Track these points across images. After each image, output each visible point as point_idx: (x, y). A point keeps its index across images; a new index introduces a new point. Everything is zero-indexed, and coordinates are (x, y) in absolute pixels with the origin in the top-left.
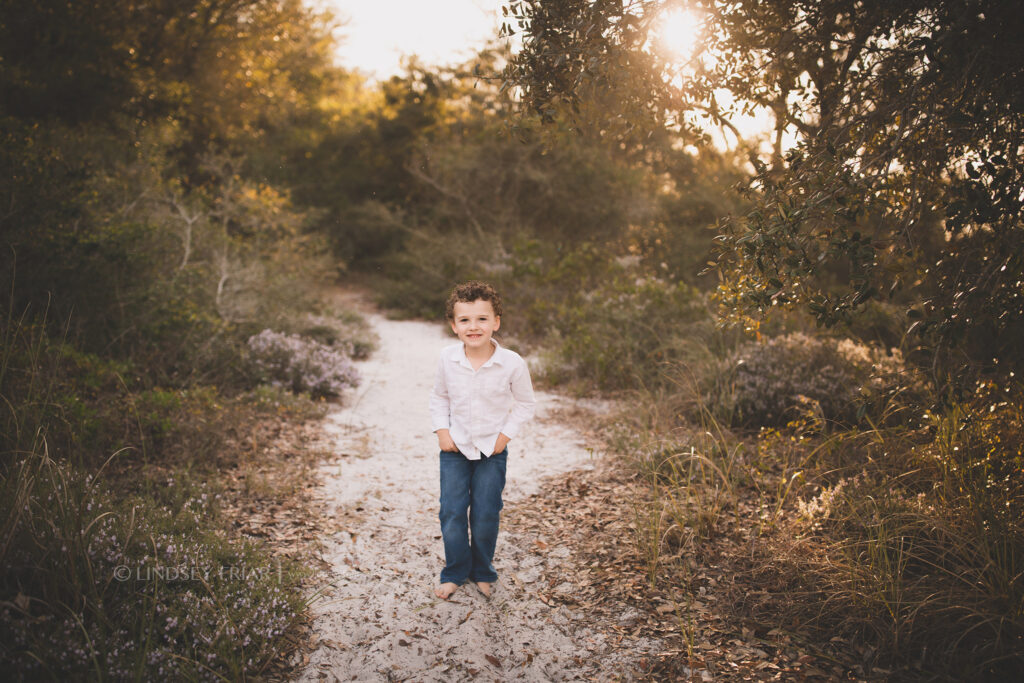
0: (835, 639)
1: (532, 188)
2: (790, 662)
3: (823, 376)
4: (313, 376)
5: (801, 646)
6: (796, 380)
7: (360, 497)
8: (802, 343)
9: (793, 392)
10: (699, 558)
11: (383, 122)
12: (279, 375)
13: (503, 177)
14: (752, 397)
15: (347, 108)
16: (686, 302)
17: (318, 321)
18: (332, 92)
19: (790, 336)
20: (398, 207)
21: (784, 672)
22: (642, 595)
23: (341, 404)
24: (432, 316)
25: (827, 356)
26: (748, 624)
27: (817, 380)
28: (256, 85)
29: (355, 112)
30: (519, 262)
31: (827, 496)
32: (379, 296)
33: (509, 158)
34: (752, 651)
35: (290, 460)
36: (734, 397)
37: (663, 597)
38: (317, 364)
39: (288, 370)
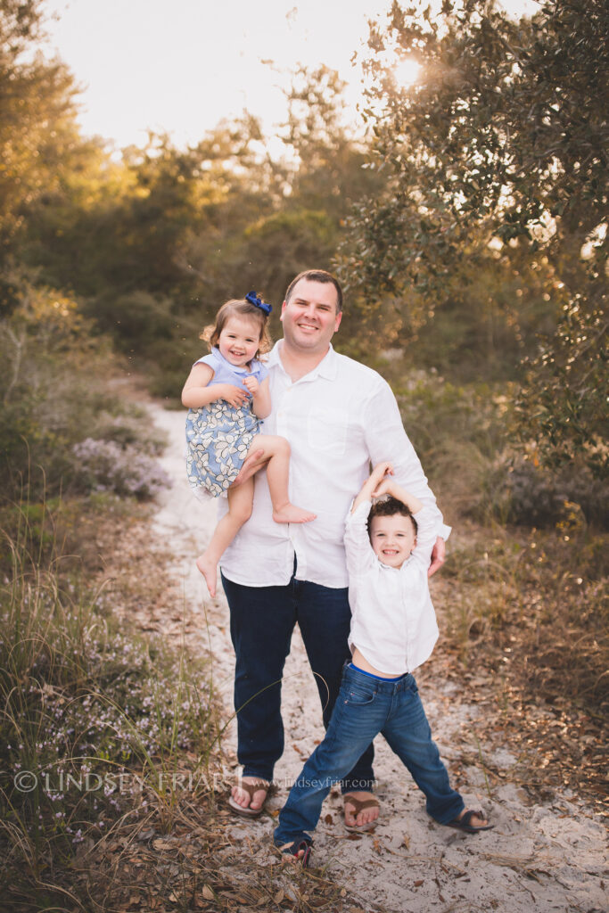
0: (604, 704)
2: (573, 721)
4: (134, 481)
5: (580, 709)
9: (556, 493)
10: (496, 642)
12: (103, 480)
14: (520, 497)
16: (454, 403)
17: (118, 422)
18: (79, 168)
20: (163, 296)
21: (569, 728)
22: (457, 673)
23: (157, 504)
26: (540, 694)
29: (104, 190)
31: (593, 590)
34: (544, 713)
35: (141, 562)
36: (506, 497)
37: (473, 674)
38: (135, 469)
39: (110, 475)
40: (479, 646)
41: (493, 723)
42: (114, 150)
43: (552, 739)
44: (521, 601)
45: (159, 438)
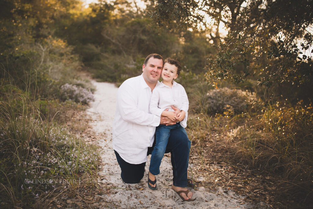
0: (238, 164)
1: (141, 41)
2: (227, 169)
3: (233, 100)
4: (81, 98)
5: (229, 166)
6: (225, 101)
7: (104, 131)
8: (227, 90)
9: (225, 104)
10: (201, 146)
11: (91, 18)
12: (71, 97)
13: (133, 37)
14: (213, 106)
15: (78, 12)
16: (192, 78)
17: (79, 82)
18: (74, 7)
19: (223, 88)
20: (98, 46)
21: (225, 171)
23: (89, 106)
24: (111, 81)
25: (234, 95)
26: (216, 161)
27: (231, 101)
28: (51, 5)
29: (81, 14)
30: (138, 65)
31: (235, 131)
32: (93, 74)
33: (135, 32)
34: (217, 167)
35: (80, 121)
36: (207, 106)
37: (193, 155)
38: (82, 94)
39: (74, 96)
40: (195, 147)
41: (198, 169)
42: (86, 4)
43: (219, 174)
44: (211, 136)
45: (93, 88)
